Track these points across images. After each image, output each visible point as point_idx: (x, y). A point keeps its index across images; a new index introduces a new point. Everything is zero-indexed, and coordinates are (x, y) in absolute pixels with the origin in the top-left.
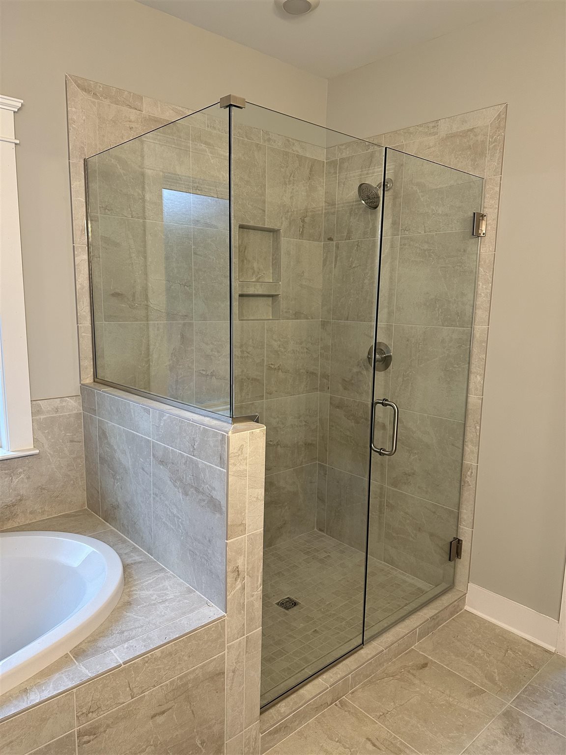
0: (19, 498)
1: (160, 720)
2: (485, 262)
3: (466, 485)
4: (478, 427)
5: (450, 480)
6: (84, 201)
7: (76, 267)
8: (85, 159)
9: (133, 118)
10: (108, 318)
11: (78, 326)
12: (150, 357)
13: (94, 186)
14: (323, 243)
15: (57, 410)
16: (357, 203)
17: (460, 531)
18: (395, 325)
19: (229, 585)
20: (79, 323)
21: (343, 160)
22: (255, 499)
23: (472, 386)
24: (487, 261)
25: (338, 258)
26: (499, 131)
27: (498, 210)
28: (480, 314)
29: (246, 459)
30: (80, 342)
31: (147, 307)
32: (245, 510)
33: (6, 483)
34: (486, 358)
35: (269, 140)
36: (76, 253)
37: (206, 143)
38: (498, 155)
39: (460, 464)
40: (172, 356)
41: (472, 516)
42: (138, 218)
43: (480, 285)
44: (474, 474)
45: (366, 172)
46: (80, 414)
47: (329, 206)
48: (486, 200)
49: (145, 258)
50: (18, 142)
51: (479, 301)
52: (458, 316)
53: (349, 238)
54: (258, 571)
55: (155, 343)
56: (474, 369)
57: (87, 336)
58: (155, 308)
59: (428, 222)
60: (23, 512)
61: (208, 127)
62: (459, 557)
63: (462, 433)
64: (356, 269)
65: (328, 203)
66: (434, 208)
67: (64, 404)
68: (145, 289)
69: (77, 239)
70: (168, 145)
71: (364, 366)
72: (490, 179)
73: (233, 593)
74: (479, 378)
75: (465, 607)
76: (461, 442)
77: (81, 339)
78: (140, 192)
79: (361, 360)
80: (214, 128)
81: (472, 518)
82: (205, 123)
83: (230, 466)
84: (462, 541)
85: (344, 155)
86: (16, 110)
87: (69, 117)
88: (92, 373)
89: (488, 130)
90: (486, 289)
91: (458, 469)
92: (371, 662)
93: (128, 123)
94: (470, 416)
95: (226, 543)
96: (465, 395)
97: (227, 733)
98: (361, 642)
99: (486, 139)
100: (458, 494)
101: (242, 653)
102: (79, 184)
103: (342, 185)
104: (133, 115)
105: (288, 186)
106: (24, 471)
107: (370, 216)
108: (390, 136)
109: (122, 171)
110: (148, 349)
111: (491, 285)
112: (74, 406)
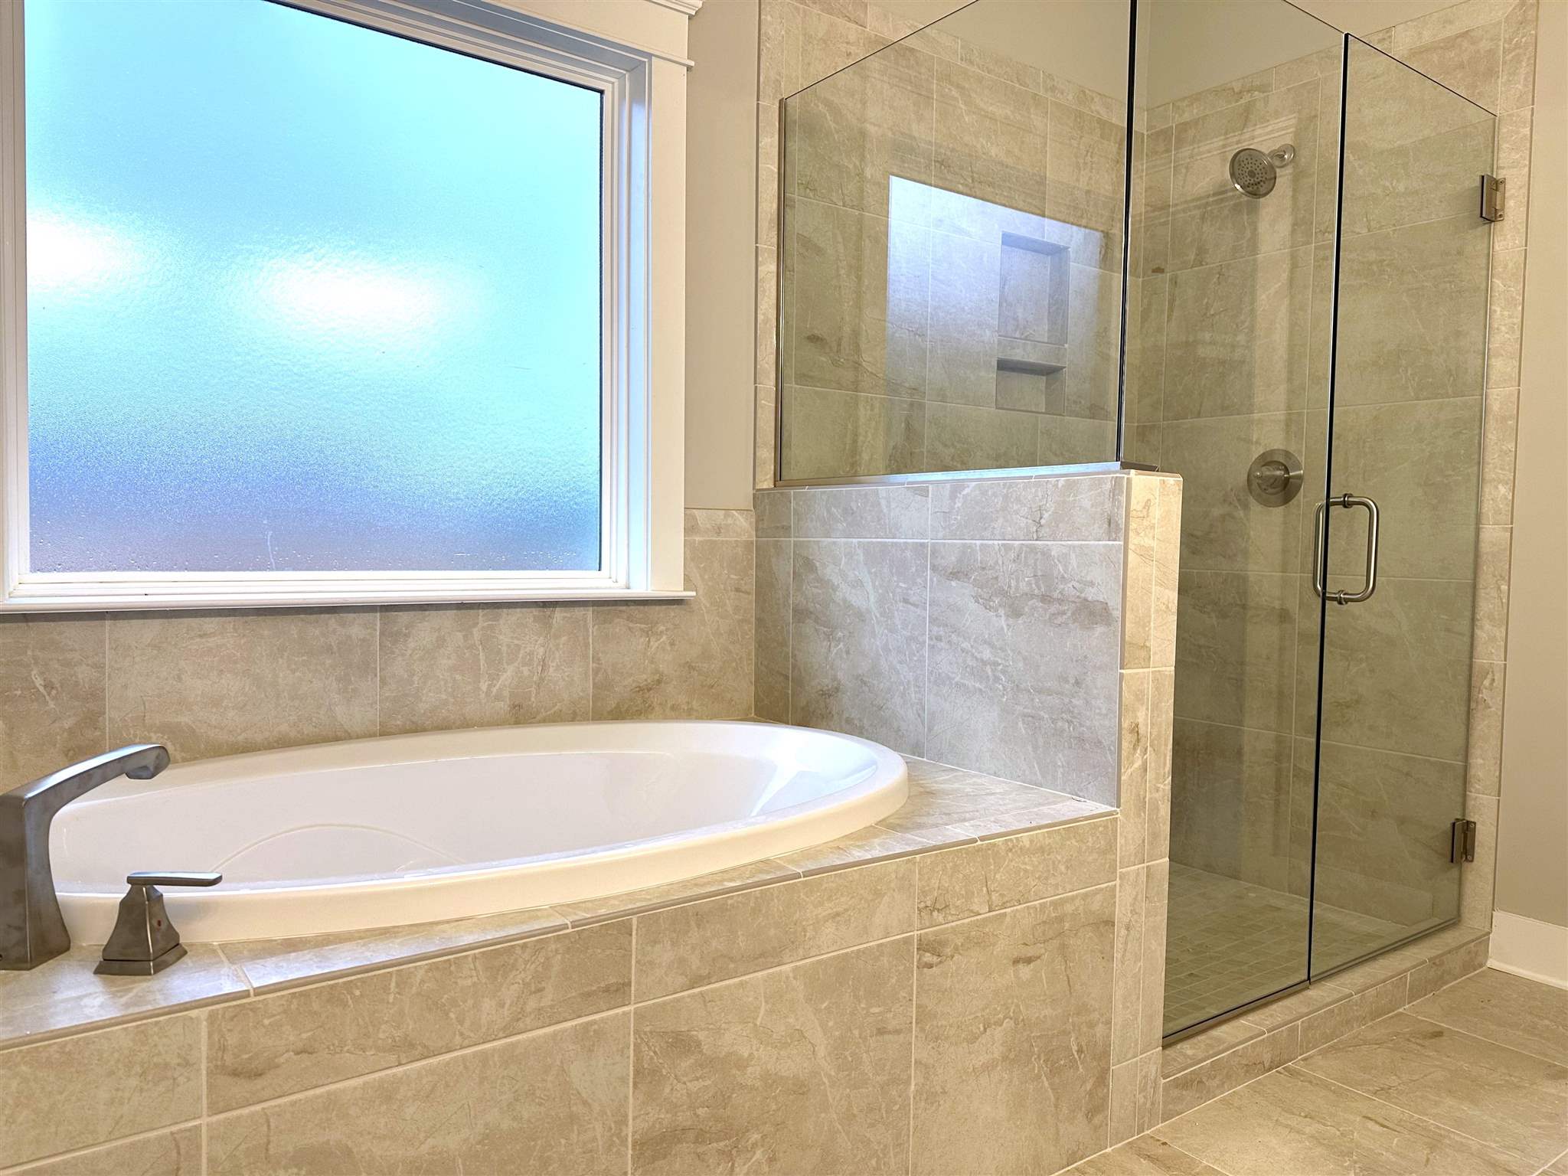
0: (657, 677)
1: (1025, 971)
2: (1506, 266)
3: (1479, 707)
4: (1504, 587)
5: (1442, 701)
6: (776, 170)
7: (759, 284)
8: (781, 101)
9: (852, 38)
10: (803, 378)
11: (756, 387)
12: (858, 457)
13: (793, 146)
14: (1141, 279)
15: (718, 530)
16: (1215, 198)
17: (1470, 803)
18: (1308, 413)
19: (1124, 754)
20: (758, 381)
21: (1184, 127)
22: (1164, 607)
23: (1487, 507)
24: (1510, 265)
25: (1177, 303)
26: (1524, 28)
27: (1530, 168)
28: (1500, 366)
29: (1153, 527)
30: (758, 415)
31: (857, 366)
32: (1149, 622)
33: (640, 647)
34: (1516, 451)
35: (1053, 89)
36: (760, 259)
37: (958, 86)
38: (1524, 69)
39: (1465, 668)
40: (890, 460)
41: (1498, 769)
42: (852, 207)
43: (1495, 311)
44: (1498, 683)
45: (1235, 139)
46: (752, 543)
47: (1154, 211)
48: (1502, 155)
49: (859, 278)
50: (692, 63)
51: (1496, 342)
52: (1451, 375)
53: (1200, 262)
54: (1166, 745)
55: (866, 432)
56: (1490, 473)
57: (768, 404)
58: (869, 369)
59: (1376, 211)
60: (661, 704)
61: (962, 60)
62: (1469, 857)
63: (1469, 604)
64: (1217, 317)
65: (1151, 206)
66: (1388, 184)
67: (730, 521)
68: (856, 333)
69: (763, 235)
70: (901, 85)
71: (1239, 500)
72: (1508, 115)
73: (1129, 771)
74: (1503, 490)
75: (1489, 962)
76: (1466, 622)
77: (759, 411)
78: (858, 163)
79: (1232, 490)
80: (971, 62)
81: (1497, 774)
82: (957, 52)
83: (1131, 534)
84: (1475, 823)
85: (1186, 117)
86: (694, 13)
87: (763, 31)
88: (772, 472)
89: (1500, 29)
90: (1510, 317)
91: (1460, 677)
92: (1332, 1011)
93: (845, 45)
94: (1485, 568)
95: (1122, 675)
96: (1472, 528)
97: (1114, 1048)
98: (1306, 977)
99: (1498, 46)
100: (1463, 728)
101: (1139, 897)
102: (770, 142)
103: (1184, 171)
104: (852, 31)
105: (1082, 172)
106: (667, 630)
107: (1245, 217)
108: (1289, 69)
109: (833, 125)
110: (855, 441)
111: (1520, 308)
112: (743, 525)
